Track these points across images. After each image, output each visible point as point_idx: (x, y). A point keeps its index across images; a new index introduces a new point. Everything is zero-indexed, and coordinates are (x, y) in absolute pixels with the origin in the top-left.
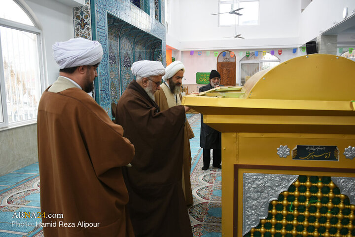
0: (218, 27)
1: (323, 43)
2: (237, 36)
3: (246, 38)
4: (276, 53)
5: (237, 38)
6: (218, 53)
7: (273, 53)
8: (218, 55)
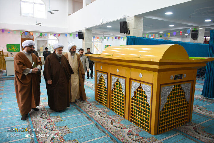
0: (21, 16)
1: (86, 33)
2: (37, 24)
3: (42, 26)
4: (57, 35)
5: (37, 25)
6: (22, 32)
7: (55, 35)
8: (22, 33)
